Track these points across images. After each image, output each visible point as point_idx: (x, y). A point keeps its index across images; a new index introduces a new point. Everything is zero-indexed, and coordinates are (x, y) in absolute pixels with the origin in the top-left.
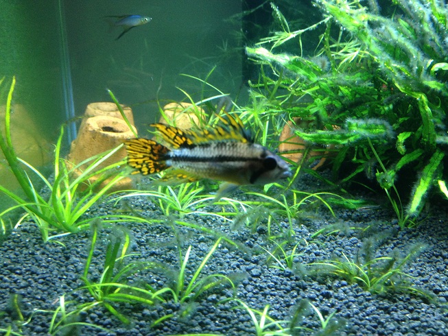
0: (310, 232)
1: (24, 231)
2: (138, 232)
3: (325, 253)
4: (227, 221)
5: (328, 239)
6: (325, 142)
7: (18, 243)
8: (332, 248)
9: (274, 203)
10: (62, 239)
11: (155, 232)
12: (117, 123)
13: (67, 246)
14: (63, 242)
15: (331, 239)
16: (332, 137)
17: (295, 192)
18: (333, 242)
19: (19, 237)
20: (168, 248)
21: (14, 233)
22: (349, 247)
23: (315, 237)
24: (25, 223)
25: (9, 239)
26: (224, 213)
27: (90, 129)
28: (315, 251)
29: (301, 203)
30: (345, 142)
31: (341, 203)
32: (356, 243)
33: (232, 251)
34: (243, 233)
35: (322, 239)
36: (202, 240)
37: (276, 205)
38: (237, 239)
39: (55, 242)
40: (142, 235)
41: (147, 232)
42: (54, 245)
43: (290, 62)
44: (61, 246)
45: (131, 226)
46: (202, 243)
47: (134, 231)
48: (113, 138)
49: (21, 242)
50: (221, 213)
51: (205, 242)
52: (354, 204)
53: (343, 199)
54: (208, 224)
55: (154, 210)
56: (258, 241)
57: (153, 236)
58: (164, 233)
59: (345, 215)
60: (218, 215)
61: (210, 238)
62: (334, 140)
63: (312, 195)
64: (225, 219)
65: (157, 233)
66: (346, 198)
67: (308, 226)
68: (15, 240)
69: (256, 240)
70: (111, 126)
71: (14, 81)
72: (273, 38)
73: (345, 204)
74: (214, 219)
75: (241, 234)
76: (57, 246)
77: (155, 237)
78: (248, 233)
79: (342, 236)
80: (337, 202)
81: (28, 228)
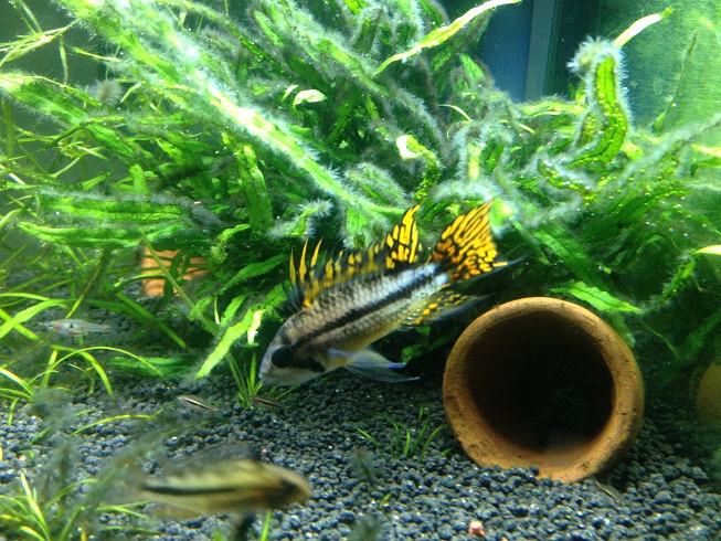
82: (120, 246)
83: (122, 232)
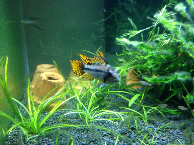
0: (155, 127)
1: (15, 135)
2: (72, 132)
3: (167, 139)
4: (113, 123)
5: (165, 131)
6: (158, 82)
7: (13, 142)
8: (169, 136)
9: (135, 113)
10: (35, 139)
11: (80, 131)
12: (54, 75)
13: (39, 142)
14: (36, 140)
15: (166, 131)
16: (161, 80)
17: (143, 106)
18: (168, 132)
19: (13, 139)
20: (90, 141)
21: (10, 137)
22: (177, 135)
23: (159, 130)
24: (14, 130)
25: (8, 140)
26: (111, 119)
27: (43, 79)
28: (162, 139)
29: (148, 112)
30: (167, 82)
31: (167, 112)
32: (179, 132)
33: (122, 141)
34: (124, 130)
35: (163, 131)
36: (105, 135)
37: (136, 114)
38: (122, 133)
39: (32, 141)
40: (75, 134)
41: (76, 132)
42: (32, 142)
43: (139, 45)
44: (35, 143)
45: (68, 129)
46: (106, 137)
47: (71, 131)
48: (54, 83)
49: (14, 142)
50: (109, 119)
51: (106, 136)
52: (174, 112)
53: (168, 109)
54: (105, 125)
55: (77, 118)
56: (132, 134)
57: (80, 134)
58: (85, 132)
59: (168, 117)
60: (108, 120)
61: (108, 134)
62: (162, 81)
63: (153, 108)
64: (113, 122)
65: (82, 132)
66: (169, 109)
67: (153, 124)
68: (11, 141)
69: (131, 133)
70: (51, 76)
71: (7, 58)
72: (128, 34)
73: (169, 112)
74: (107, 122)
75: (123, 130)
76: (33, 143)
77: (81, 134)
78: (126, 129)
79: (171, 129)
80: (165, 111)
81: (16, 133)
82: (164, 83)
83: (164, 79)
